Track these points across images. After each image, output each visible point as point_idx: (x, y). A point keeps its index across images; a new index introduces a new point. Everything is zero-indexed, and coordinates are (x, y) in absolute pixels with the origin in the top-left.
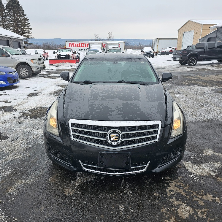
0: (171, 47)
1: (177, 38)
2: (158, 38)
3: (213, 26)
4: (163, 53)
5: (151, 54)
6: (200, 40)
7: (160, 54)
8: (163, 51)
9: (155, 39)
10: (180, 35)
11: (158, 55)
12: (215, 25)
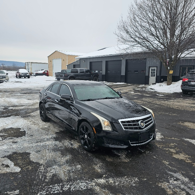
0: (43, 70)
1: (48, 63)
2: (31, 62)
3: (77, 57)
4: (37, 74)
5: (27, 75)
6: (68, 66)
7: (34, 75)
8: (38, 72)
9: (28, 63)
10: (50, 61)
11: (33, 76)
12: (78, 56)
